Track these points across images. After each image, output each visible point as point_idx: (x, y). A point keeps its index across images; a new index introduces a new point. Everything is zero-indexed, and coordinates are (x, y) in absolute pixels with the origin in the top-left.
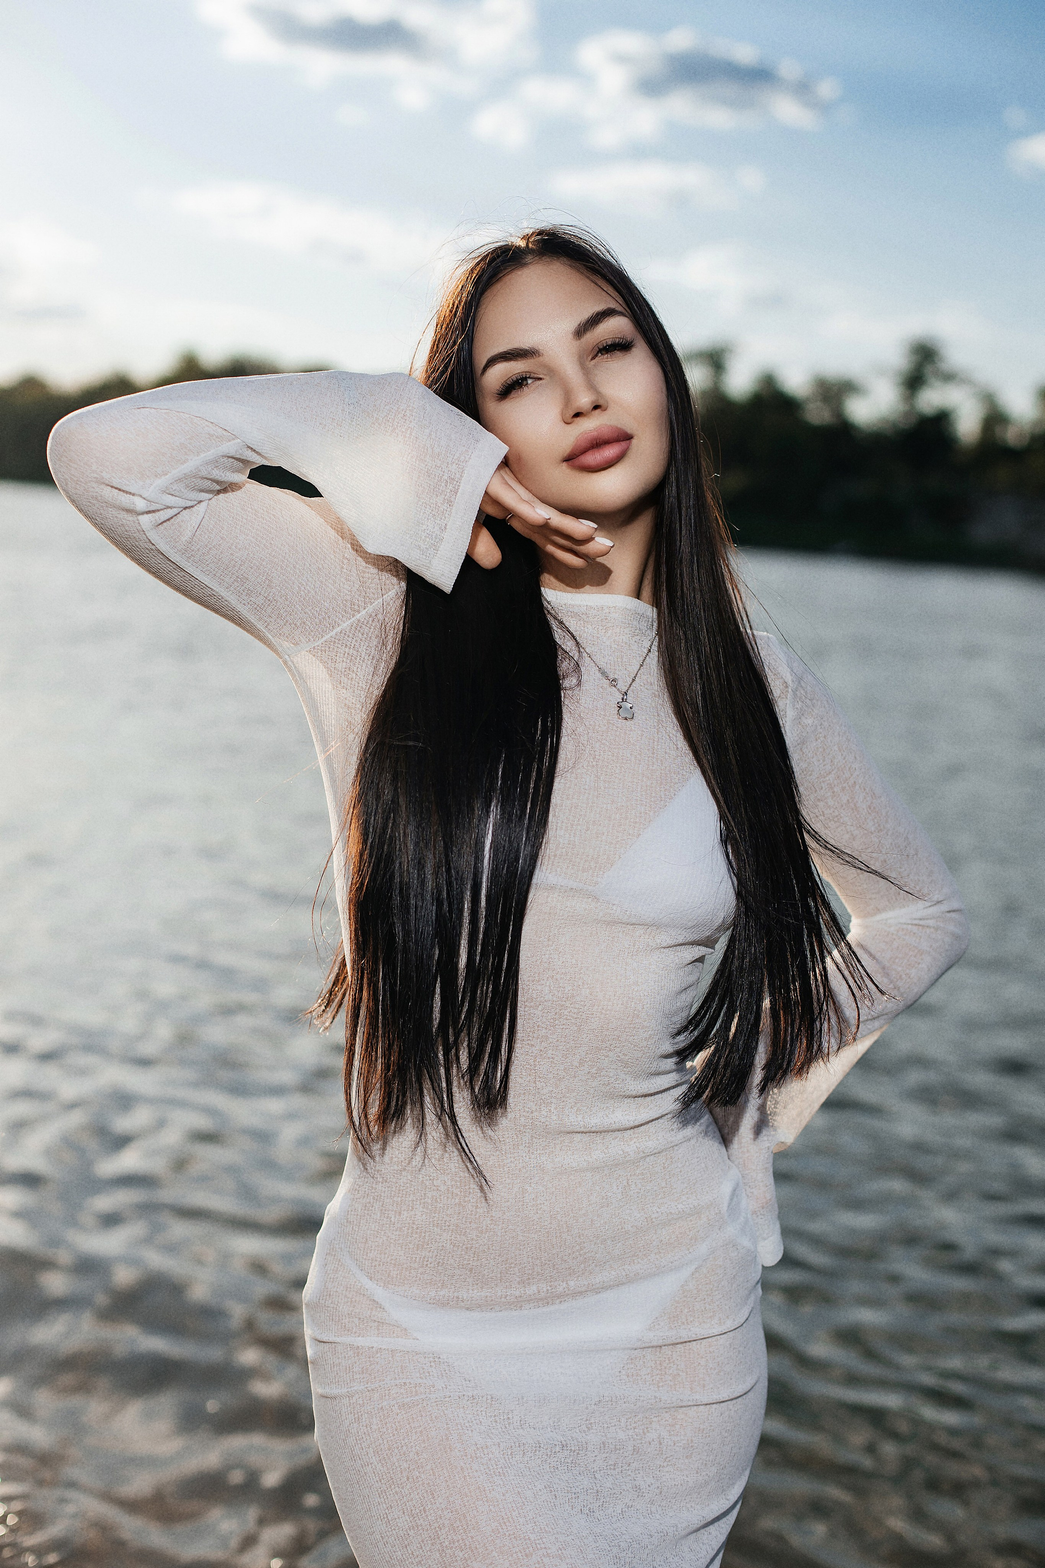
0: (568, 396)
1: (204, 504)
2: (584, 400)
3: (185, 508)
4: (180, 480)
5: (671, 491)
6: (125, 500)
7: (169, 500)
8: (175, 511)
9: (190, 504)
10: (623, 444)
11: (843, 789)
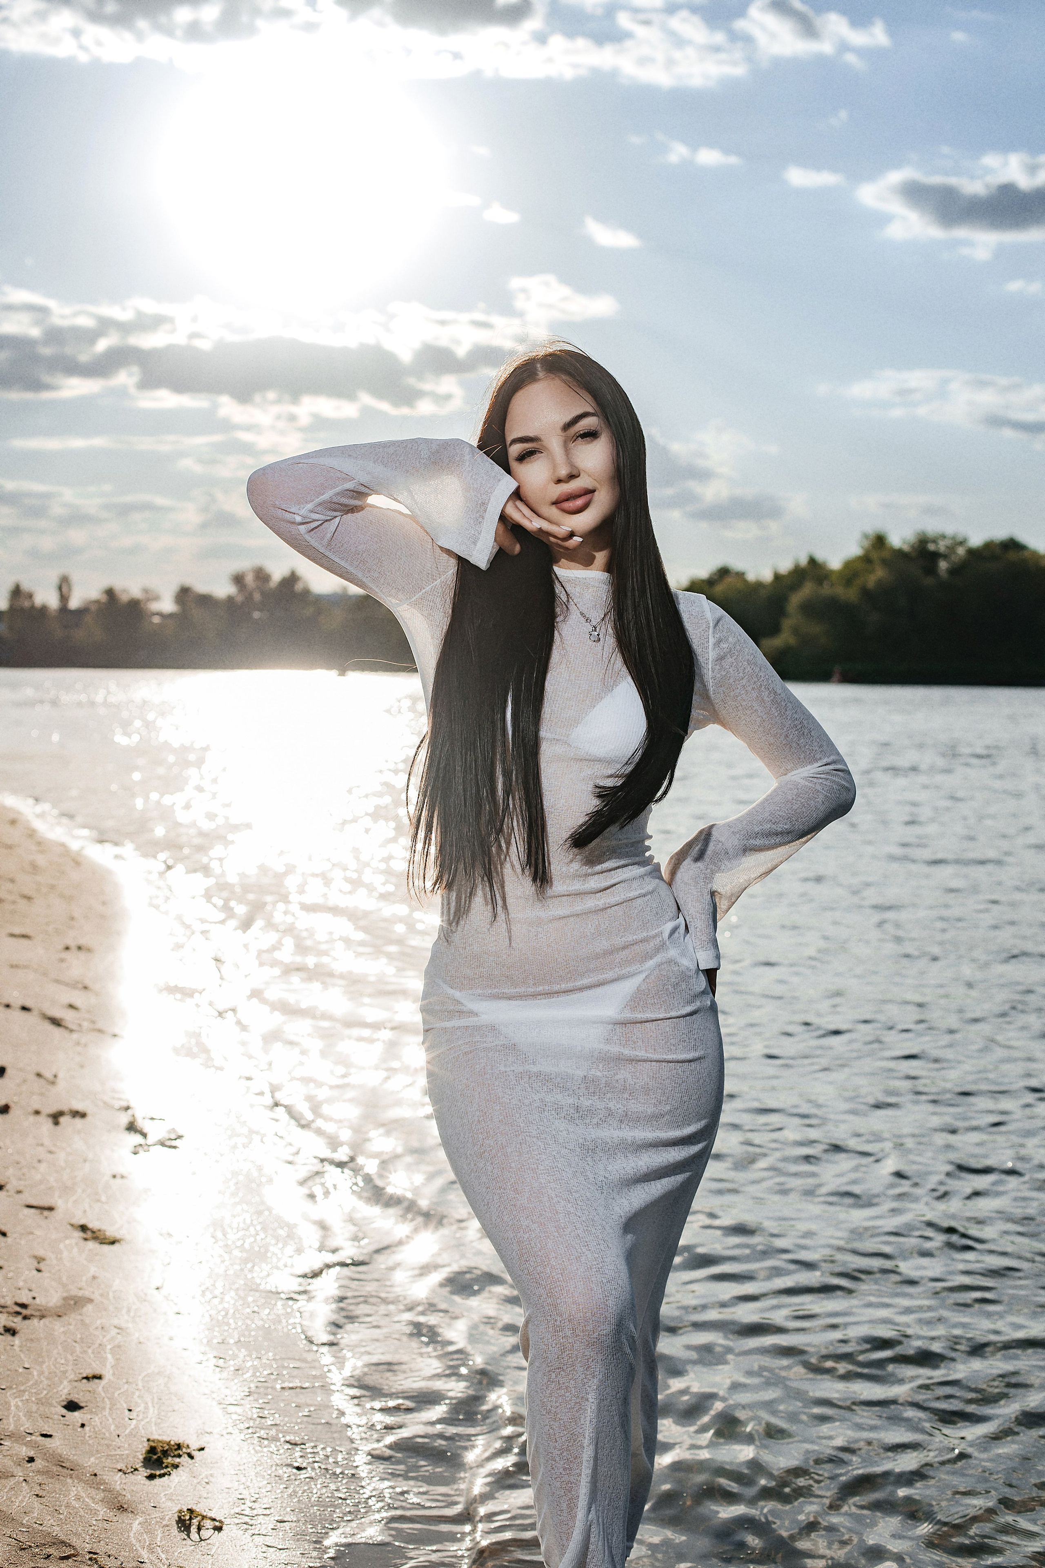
0: (554, 467)
1: (338, 519)
2: (563, 472)
3: (327, 521)
4: (320, 504)
5: (620, 521)
6: (288, 516)
7: (316, 516)
8: (320, 522)
9: (329, 518)
10: (588, 496)
11: (753, 689)
